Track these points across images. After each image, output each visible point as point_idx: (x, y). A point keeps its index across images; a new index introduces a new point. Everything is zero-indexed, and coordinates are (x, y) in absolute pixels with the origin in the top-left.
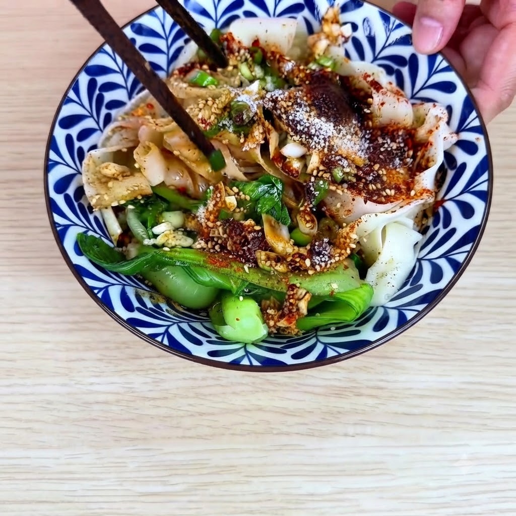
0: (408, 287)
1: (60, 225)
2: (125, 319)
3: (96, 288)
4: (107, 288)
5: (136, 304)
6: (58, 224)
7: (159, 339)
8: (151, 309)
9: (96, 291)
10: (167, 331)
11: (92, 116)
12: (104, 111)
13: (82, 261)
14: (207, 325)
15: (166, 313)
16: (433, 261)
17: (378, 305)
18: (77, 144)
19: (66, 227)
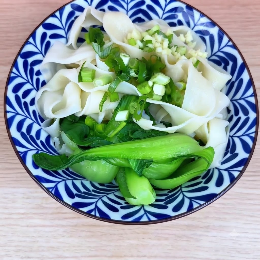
0: (229, 155)
1: (22, 153)
2: (71, 204)
3: (50, 188)
4: (56, 186)
5: (75, 192)
6: (20, 152)
7: (93, 213)
8: (84, 193)
9: (50, 190)
10: (96, 206)
11: (29, 82)
12: (35, 77)
13: (39, 172)
14: (117, 194)
15: (93, 193)
16: (240, 137)
17: (213, 167)
18: (23, 101)
19: (26, 153)
